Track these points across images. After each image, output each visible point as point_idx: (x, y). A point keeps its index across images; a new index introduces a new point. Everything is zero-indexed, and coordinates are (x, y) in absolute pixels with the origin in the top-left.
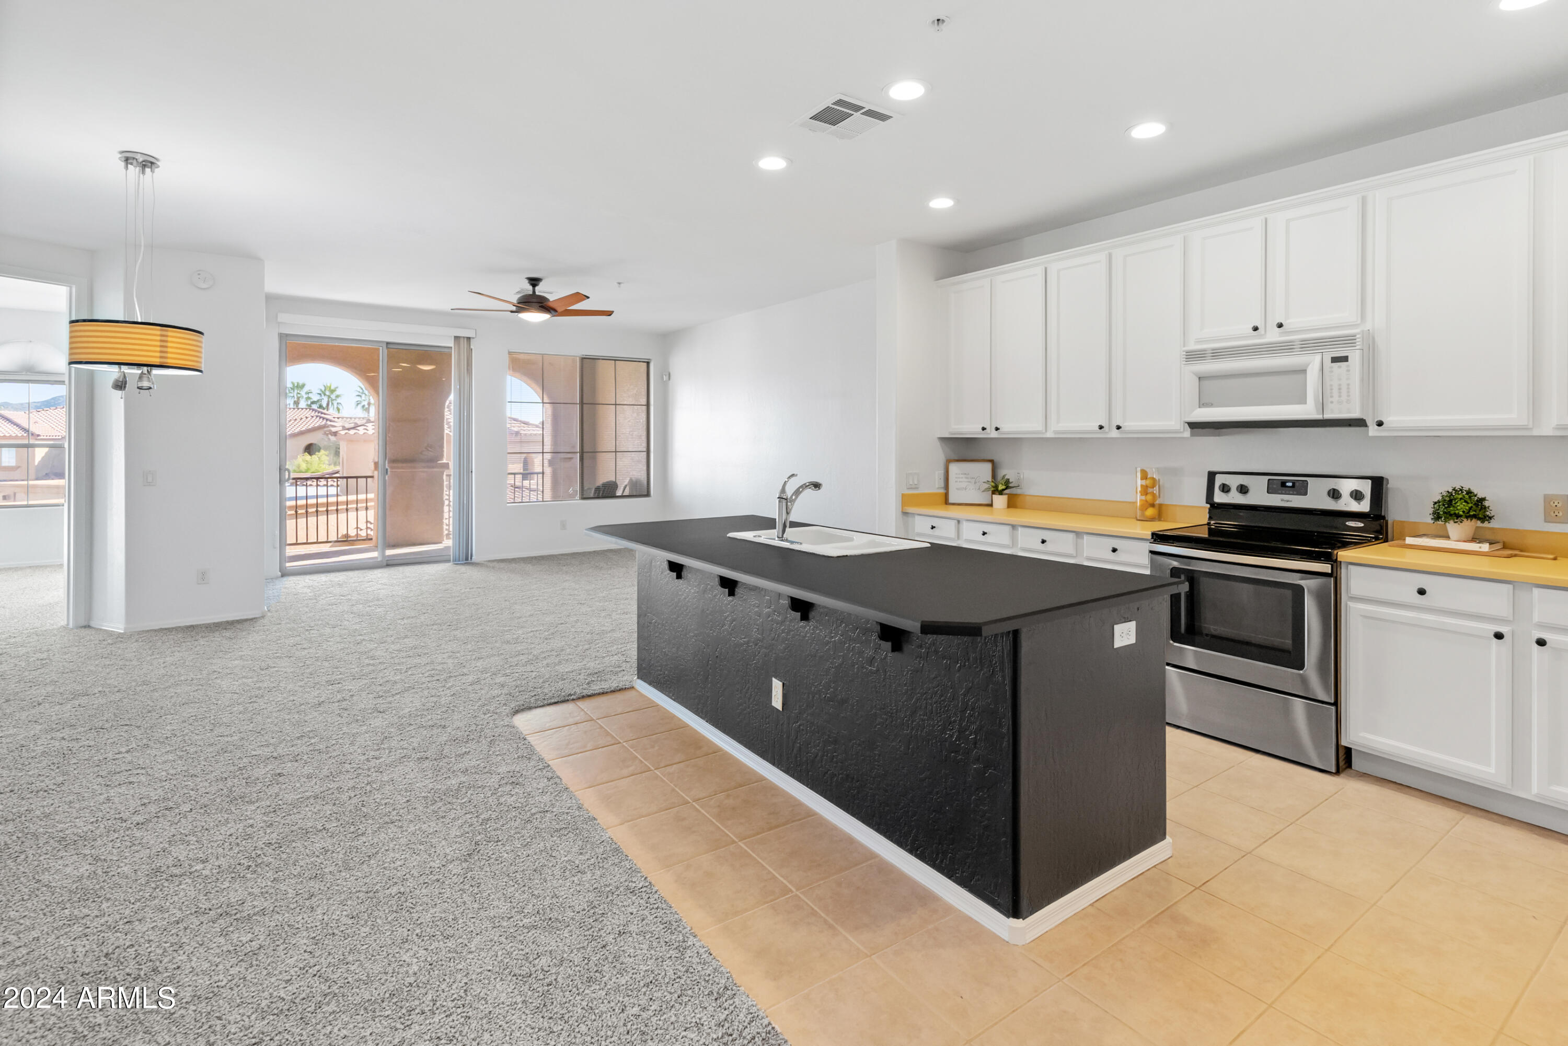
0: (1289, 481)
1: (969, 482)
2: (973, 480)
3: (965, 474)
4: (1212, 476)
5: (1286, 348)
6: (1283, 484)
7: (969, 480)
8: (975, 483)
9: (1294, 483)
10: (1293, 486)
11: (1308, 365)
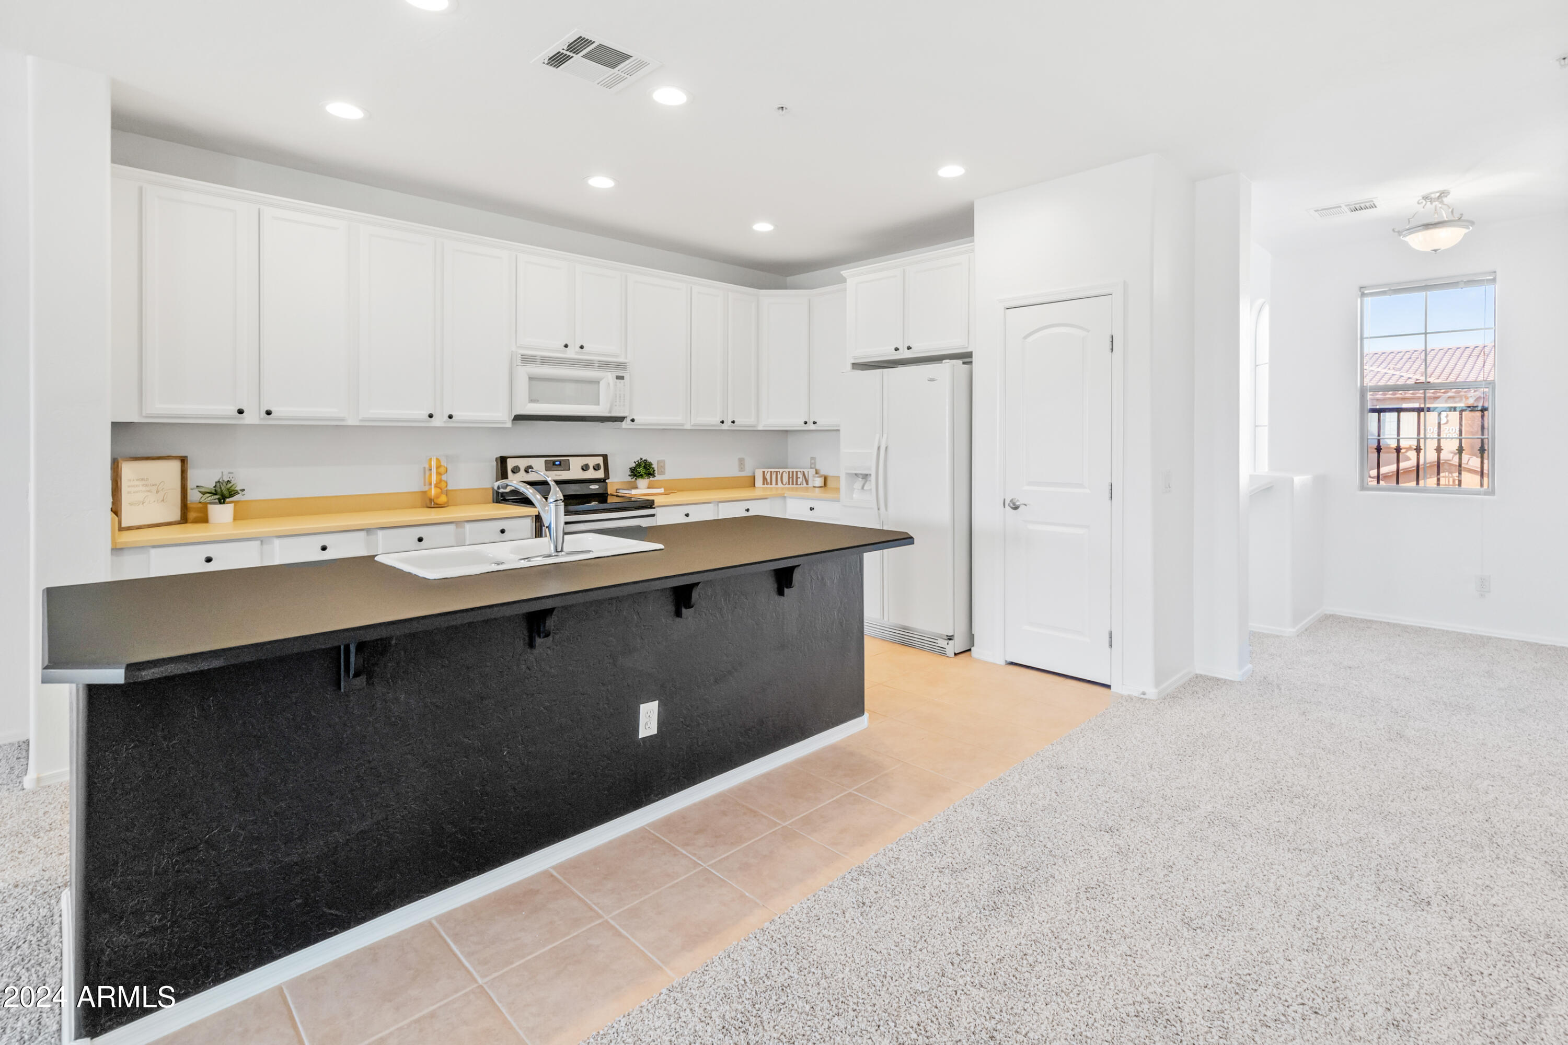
0: (557, 461)
1: (149, 491)
2: (155, 488)
3: (142, 479)
4: (503, 461)
5: (588, 364)
6: (554, 463)
7: (148, 489)
8: (157, 492)
9: (560, 461)
10: (560, 464)
11: (602, 379)
